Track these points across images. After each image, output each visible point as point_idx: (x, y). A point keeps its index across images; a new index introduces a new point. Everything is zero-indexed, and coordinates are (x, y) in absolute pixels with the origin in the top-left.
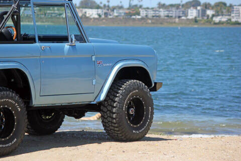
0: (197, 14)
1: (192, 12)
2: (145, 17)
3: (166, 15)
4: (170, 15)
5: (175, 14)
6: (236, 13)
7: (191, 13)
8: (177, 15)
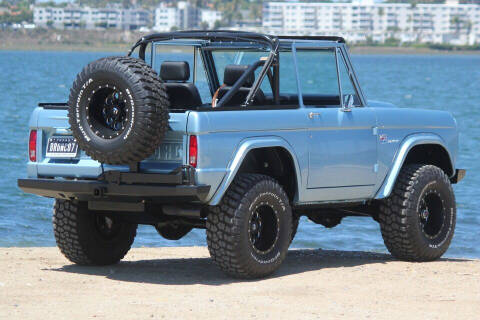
0: (179, 22)
1: (164, 14)
2: (45, 27)
3: (100, 21)
4: (109, 22)
5: (123, 20)
6: (274, 20)
7: (161, 17)
8: (128, 22)
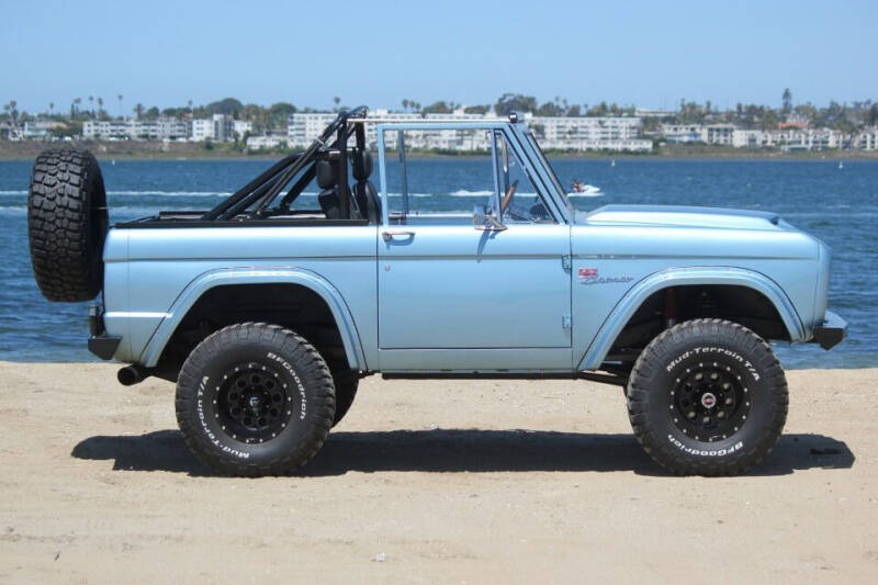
0: (213, 132)
1: (200, 126)
2: (93, 139)
3: (142, 133)
4: (152, 133)
5: (163, 131)
7: (198, 129)
8: (168, 133)
